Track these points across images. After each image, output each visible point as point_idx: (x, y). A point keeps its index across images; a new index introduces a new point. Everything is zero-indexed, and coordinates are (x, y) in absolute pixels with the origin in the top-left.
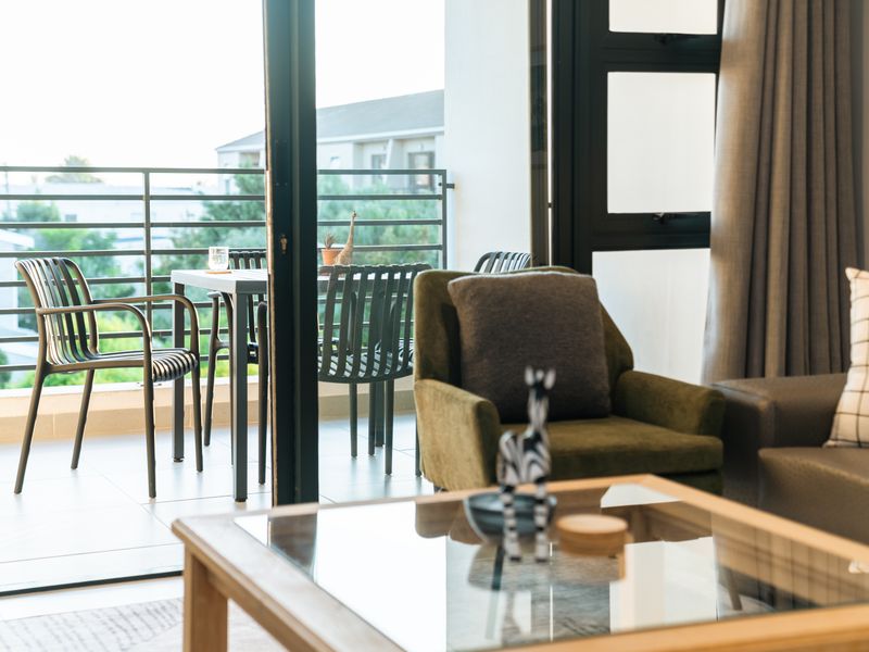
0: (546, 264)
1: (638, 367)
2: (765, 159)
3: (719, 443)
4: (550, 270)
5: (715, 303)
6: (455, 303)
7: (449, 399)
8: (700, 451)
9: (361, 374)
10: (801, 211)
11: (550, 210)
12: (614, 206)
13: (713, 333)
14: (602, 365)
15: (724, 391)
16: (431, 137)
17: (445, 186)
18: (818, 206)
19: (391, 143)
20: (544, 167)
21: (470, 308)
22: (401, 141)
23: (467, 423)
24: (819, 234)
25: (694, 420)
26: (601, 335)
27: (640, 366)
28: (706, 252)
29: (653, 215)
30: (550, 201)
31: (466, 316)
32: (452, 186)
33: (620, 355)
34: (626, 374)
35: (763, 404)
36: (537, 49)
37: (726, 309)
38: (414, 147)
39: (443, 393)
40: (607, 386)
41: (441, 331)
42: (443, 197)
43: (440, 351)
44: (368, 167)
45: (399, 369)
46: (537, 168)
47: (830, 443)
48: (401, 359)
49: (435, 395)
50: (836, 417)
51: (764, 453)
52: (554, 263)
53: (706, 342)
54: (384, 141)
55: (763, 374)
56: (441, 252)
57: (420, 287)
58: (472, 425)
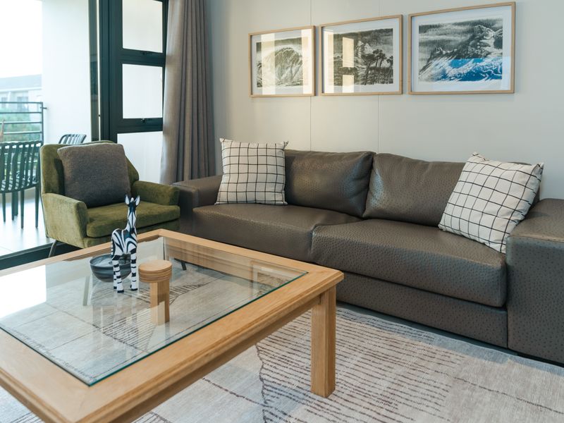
0: (98, 140)
1: (141, 179)
2: (183, 99)
3: (179, 208)
4: (100, 143)
5: (165, 151)
6: (61, 159)
7: (62, 202)
8: (173, 212)
9: (10, 189)
10: (195, 117)
11: (99, 118)
12: (126, 116)
13: (165, 163)
14: (127, 180)
15: (179, 187)
16: (27, 91)
17: (43, 108)
18: (201, 116)
19: (10, 93)
20: (97, 101)
21: (68, 160)
22: (14, 93)
23: (72, 213)
24: (201, 126)
25: (168, 200)
26: (127, 168)
27: (142, 178)
28: (162, 132)
29: (141, 119)
30: (99, 113)
31: (67, 164)
32: (46, 108)
33: (134, 175)
34: (136, 183)
35: (193, 191)
36: (93, 55)
37: (169, 154)
38: (20, 95)
39: (58, 199)
40: (130, 188)
41: (55, 171)
42: (42, 113)
43: (55, 179)
44: (16, 101)
45: (28, 185)
46: (94, 101)
47: (217, 203)
48: (29, 181)
49: (54, 200)
50: (219, 193)
51: (195, 210)
52: (102, 139)
53: (162, 166)
54: (6, 93)
55: (183, 180)
56: (41, 134)
57: (43, 152)
58: (74, 213)
